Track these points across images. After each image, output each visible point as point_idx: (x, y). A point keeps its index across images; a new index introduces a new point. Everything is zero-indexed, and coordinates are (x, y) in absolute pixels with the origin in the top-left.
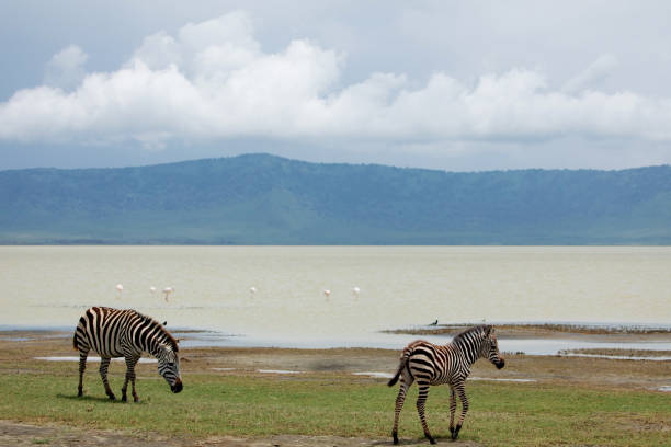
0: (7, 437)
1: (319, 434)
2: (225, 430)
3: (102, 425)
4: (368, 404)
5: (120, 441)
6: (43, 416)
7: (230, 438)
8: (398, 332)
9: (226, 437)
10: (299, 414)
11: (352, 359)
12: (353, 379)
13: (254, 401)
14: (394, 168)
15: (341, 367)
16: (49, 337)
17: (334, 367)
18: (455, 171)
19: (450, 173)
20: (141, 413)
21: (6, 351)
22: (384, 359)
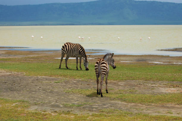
0: (47, 81)
1: (139, 80)
2: (111, 79)
3: (75, 77)
4: (153, 71)
5: (80, 82)
6: (58, 75)
7: (113, 81)
8: (162, 50)
9: (111, 81)
10: (133, 74)
11: (148, 58)
12: (148, 64)
13: (119, 70)
14: (160, 2)
15: (145, 60)
16: (59, 52)
17: (143, 60)
18: (178, 3)
19: (177, 3)
20: (86, 74)
21: (46, 56)
22: (158, 58)
